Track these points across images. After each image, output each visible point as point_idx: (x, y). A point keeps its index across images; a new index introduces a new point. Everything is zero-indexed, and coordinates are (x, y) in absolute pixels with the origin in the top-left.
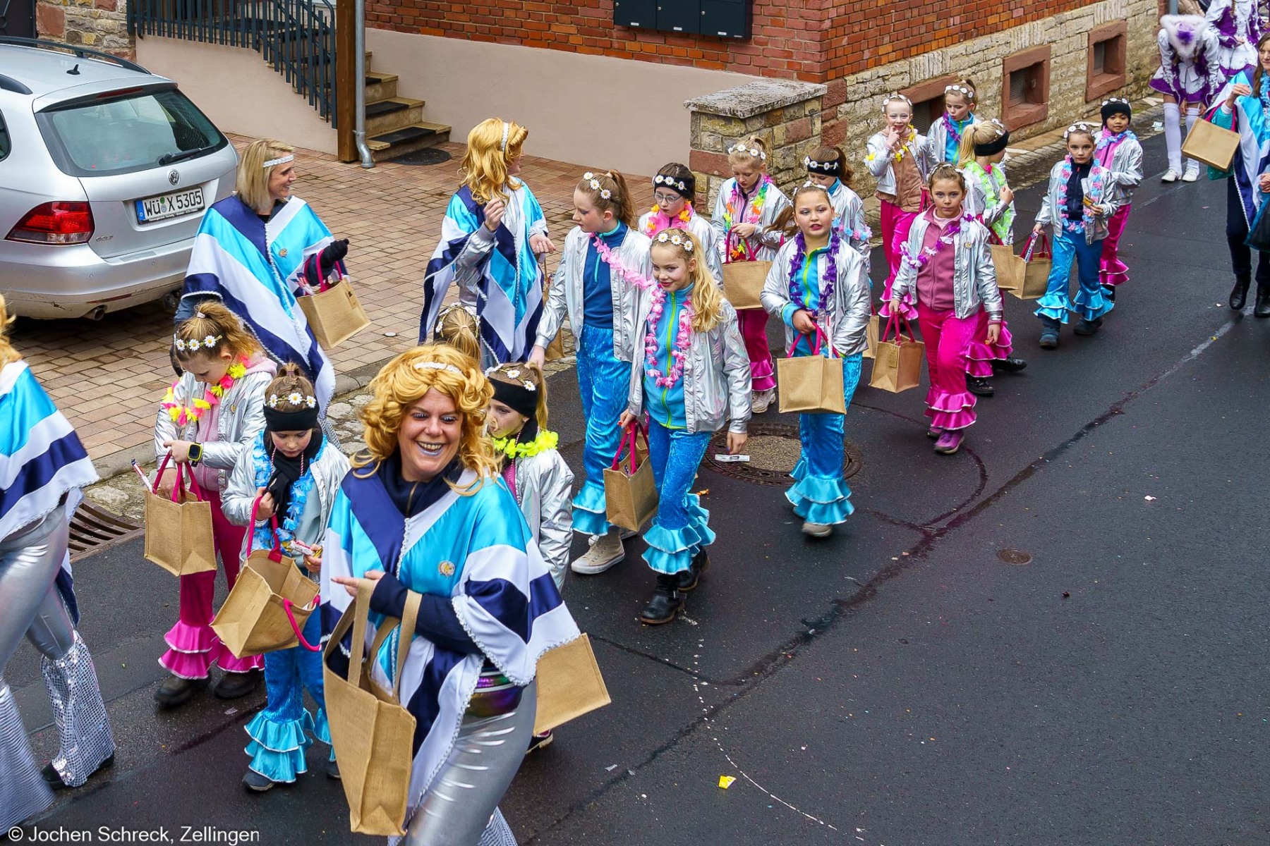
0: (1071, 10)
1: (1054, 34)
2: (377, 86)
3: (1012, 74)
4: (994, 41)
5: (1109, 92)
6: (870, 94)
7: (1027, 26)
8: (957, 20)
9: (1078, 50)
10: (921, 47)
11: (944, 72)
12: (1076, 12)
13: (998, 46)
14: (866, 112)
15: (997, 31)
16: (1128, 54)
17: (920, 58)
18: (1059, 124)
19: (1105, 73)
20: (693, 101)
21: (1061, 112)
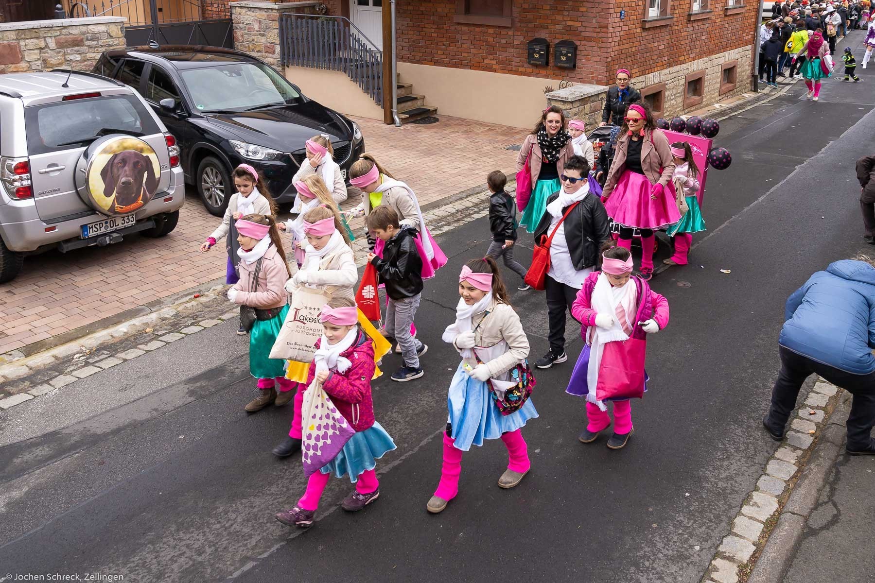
0: (715, 55)
1: (708, 65)
2: (403, 89)
3: (689, 82)
4: (682, 68)
5: (729, 91)
7: (696, 61)
8: (666, 58)
9: (717, 72)
10: (650, 71)
12: (717, 56)
13: (684, 70)
15: (684, 64)
16: (738, 75)
17: (649, 75)
18: (708, 105)
19: (728, 83)
20: (549, 94)
21: (709, 100)
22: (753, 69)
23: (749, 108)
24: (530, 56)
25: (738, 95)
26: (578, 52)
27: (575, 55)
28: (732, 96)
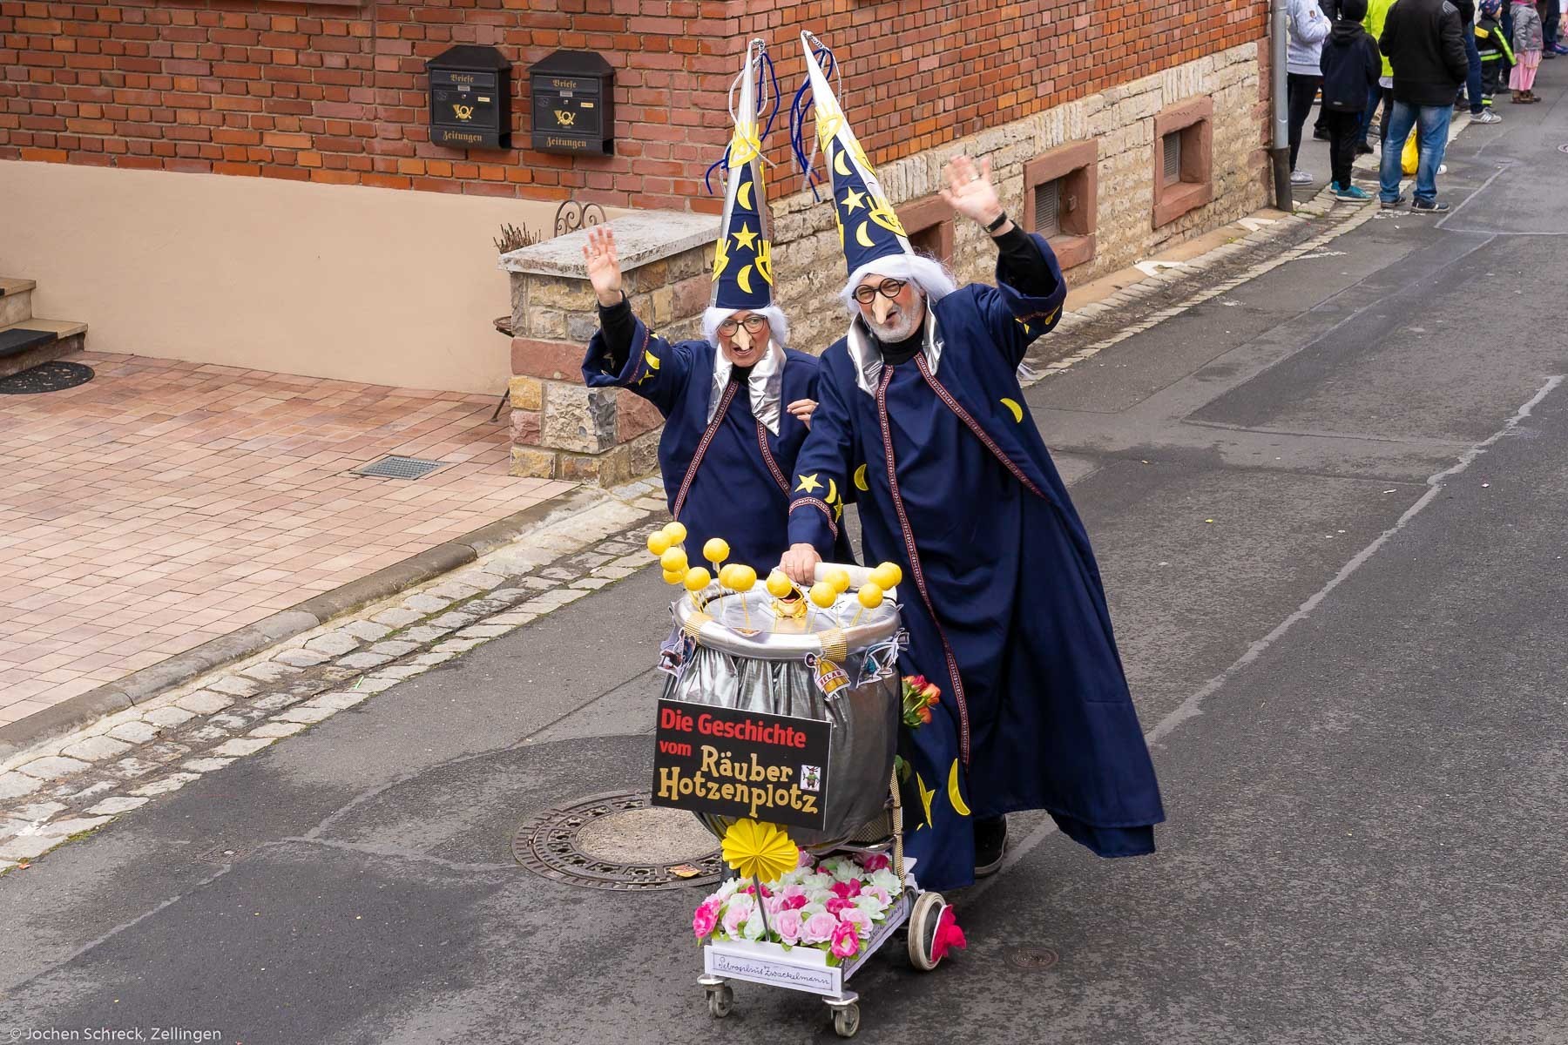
0: (1128, 81)
1: (1104, 121)
3: (1038, 188)
4: (1009, 135)
5: (1189, 212)
6: (811, 231)
7: (1060, 109)
8: (950, 103)
9: (1139, 146)
10: (893, 150)
11: (931, 189)
12: (1135, 85)
13: (1016, 144)
14: (806, 261)
15: (1015, 119)
16: (1215, 150)
17: (888, 168)
18: (1113, 267)
19: (1182, 180)
20: (514, 254)
21: (1116, 246)
22: (1270, 127)
23: (1262, 269)
24: (440, 114)
25: (1221, 224)
26: (619, 95)
27: (608, 105)
28: (1202, 230)
